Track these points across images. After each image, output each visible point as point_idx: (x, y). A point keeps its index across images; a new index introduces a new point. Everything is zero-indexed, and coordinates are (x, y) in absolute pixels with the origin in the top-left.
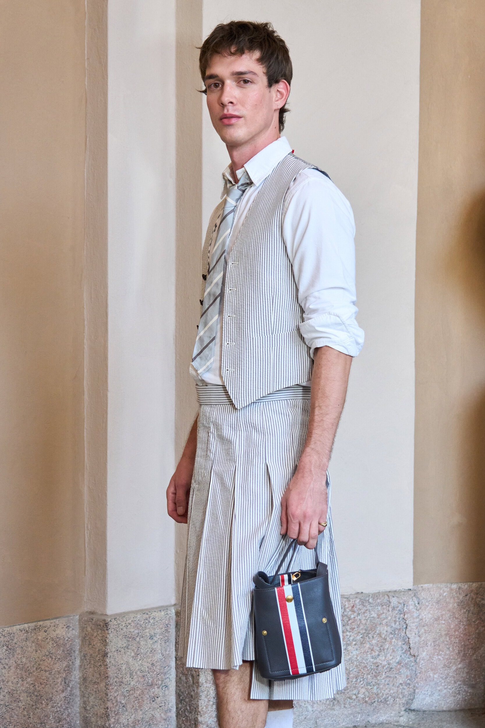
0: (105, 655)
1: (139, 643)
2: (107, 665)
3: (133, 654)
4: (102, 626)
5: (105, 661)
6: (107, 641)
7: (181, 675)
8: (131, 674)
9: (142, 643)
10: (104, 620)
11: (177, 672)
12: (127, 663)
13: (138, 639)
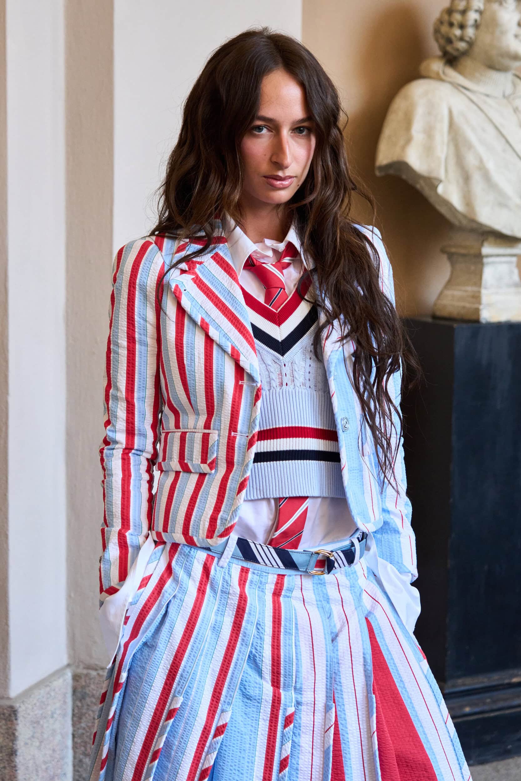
0: (12, 753)
1: (42, 727)
2: (15, 766)
3: (38, 744)
4: (7, 715)
5: (13, 762)
6: (17, 734)
7: (81, 757)
8: (37, 771)
9: (45, 725)
10: (12, 707)
11: (75, 752)
12: (34, 757)
13: (41, 722)
